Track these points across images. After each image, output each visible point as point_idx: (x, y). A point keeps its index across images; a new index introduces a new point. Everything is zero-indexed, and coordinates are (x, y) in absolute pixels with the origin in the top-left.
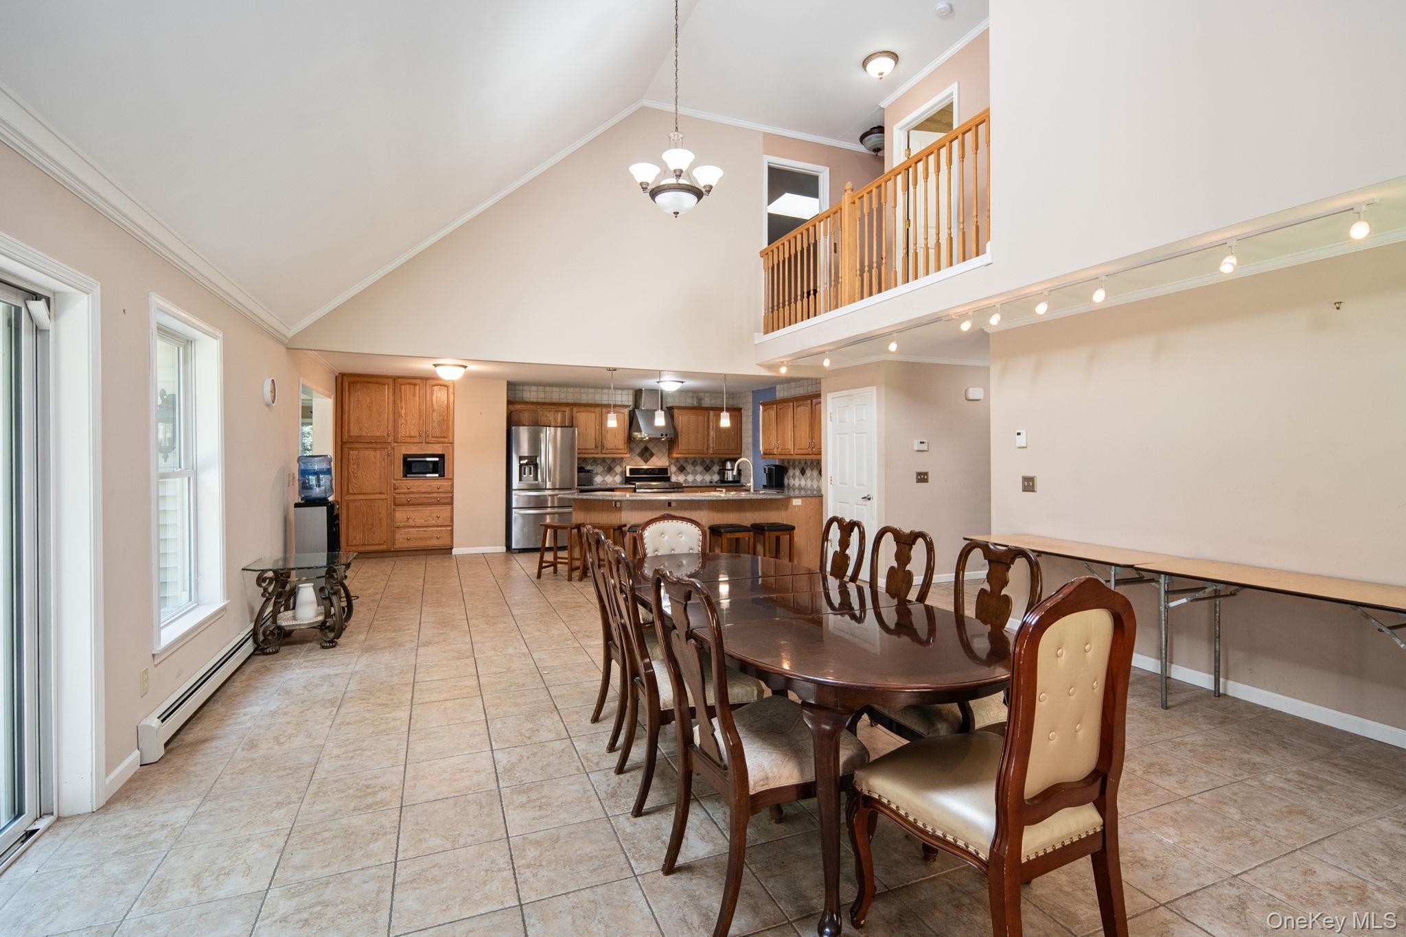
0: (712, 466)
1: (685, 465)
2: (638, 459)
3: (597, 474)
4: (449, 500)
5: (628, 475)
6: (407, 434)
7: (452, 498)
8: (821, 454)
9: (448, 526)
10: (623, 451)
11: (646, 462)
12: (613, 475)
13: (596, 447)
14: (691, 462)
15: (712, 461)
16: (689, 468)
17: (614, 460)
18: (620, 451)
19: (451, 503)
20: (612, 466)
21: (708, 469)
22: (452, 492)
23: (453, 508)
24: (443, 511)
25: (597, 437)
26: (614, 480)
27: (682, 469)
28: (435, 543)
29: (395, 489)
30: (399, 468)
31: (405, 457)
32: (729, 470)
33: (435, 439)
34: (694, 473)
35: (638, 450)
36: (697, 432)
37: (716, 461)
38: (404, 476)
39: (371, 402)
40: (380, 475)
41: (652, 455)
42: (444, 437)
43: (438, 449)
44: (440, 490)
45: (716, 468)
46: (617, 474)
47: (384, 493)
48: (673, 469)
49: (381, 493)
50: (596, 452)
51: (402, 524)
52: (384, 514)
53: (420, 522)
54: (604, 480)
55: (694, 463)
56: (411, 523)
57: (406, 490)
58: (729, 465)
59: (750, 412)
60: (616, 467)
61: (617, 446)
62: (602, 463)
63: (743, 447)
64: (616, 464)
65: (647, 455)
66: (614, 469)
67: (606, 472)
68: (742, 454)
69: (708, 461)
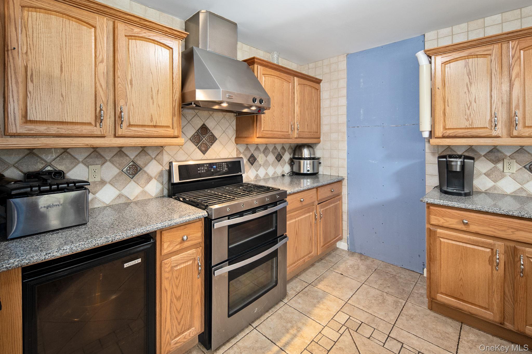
0: (283, 155)
1: (256, 155)
2: (191, 147)
3: (103, 183)
5: (176, 179)
10: (170, 132)
11: (204, 152)
12: (142, 181)
13: (99, 119)
14: (262, 149)
15: (283, 148)
16: (261, 158)
17: (144, 150)
18: (162, 131)
20: (140, 162)
21: (279, 158)
25: (101, 93)
26: (144, 192)
27: (252, 160)
34: (266, 164)
35: (191, 132)
36: (283, 105)
37: (287, 147)
41: (213, 139)
45: (287, 157)
46: (150, 179)
48: (245, 161)
50: (97, 131)
55: (266, 151)
58: (306, 153)
59: (343, 83)
60: (146, 165)
61: (152, 120)
62: (116, 159)
63: (324, 129)
64: (148, 157)
65: (205, 139)
66: (141, 169)
67: (125, 176)
68: (321, 139)
69: (279, 148)
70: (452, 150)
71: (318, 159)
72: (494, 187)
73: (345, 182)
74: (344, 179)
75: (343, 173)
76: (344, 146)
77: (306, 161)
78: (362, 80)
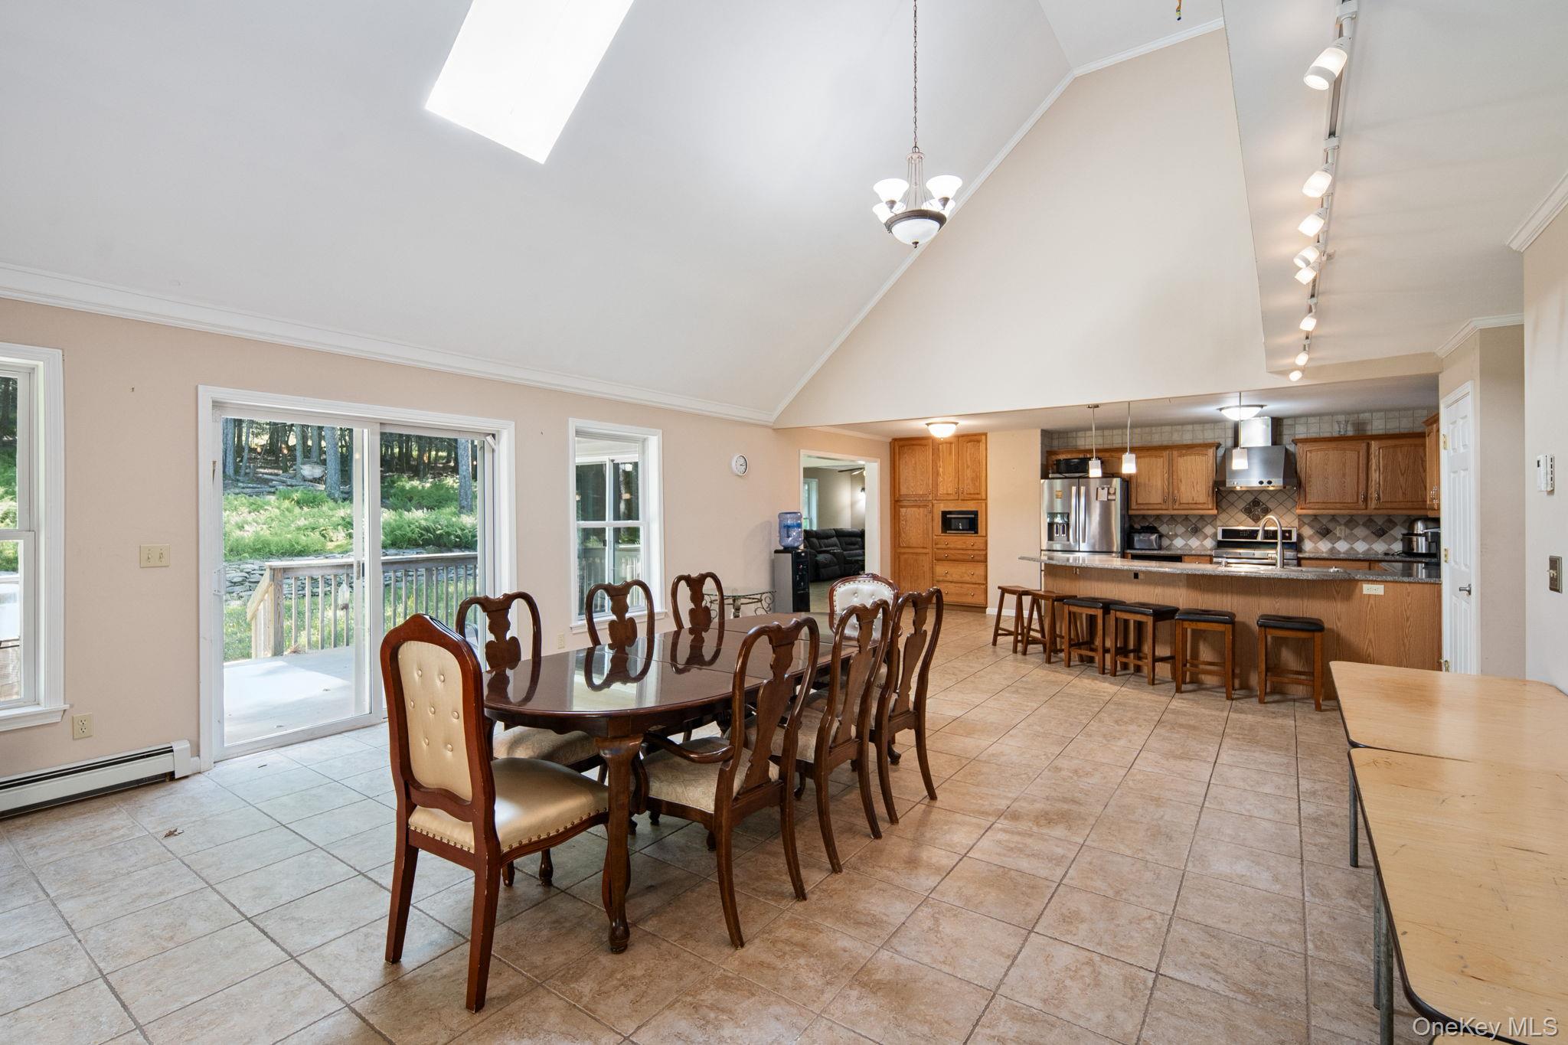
0: (1393, 529)
1: (1331, 526)
2: (1243, 517)
3: (1176, 536)
4: (983, 558)
5: (1220, 538)
6: (945, 492)
7: (986, 555)
9: (984, 584)
11: (1257, 521)
12: (1201, 538)
13: (1166, 502)
15: (1392, 521)
16: (1341, 531)
17: (1202, 517)
18: (1199, 506)
19: (986, 561)
20: (1199, 525)
21: (1380, 533)
22: (986, 549)
23: (986, 566)
24: (979, 570)
25: (1166, 489)
26: (1202, 545)
27: (1324, 533)
28: (969, 600)
29: (936, 544)
30: (938, 524)
31: (944, 514)
32: (1420, 535)
33: (969, 496)
34: (1351, 538)
35: (1239, 506)
37: (1398, 520)
38: (942, 532)
39: (916, 463)
40: (923, 531)
41: (1266, 512)
42: (978, 494)
43: (970, 506)
44: (975, 547)
45: (1399, 532)
46: (1206, 537)
47: (926, 548)
49: (923, 548)
50: (1163, 506)
51: (941, 578)
52: (927, 568)
53: (956, 577)
54: (1186, 545)
55: (1351, 522)
56: (949, 578)
57: (944, 546)
58: (1420, 527)
60: (1204, 527)
61: (1193, 500)
62: (1184, 522)
64: (1205, 523)
65: (1258, 511)
66: (1200, 530)
69: (1381, 521)
77: (1420, 538)
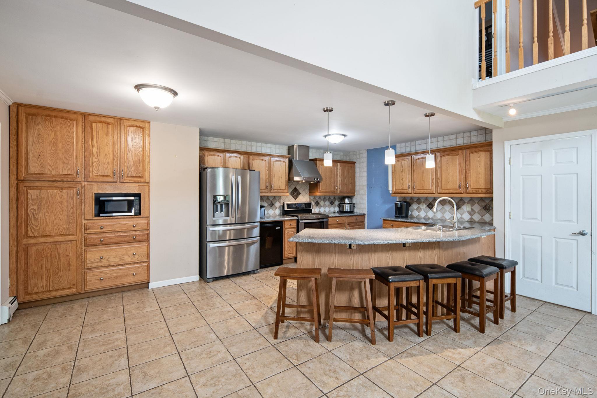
0: (335, 201)
1: (319, 201)
2: (292, 197)
4: (145, 238)
5: (286, 208)
6: (100, 173)
7: (148, 235)
8: (492, 193)
9: (144, 262)
10: (285, 191)
11: (295, 199)
13: (266, 187)
14: (322, 198)
15: (334, 198)
16: (322, 203)
18: (282, 191)
19: (148, 240)
20: (273, 202)
21: (332, 203)
22: (149, 230)
23: (149, 245)
24: (139, 249)
25: (267, 180)
27: (317, 204)
28: (130, 280)
29: (86, 229)
30: (91, 208)
31: (97, 198)
33: (130, 179)
34: (325, 206)
35: (291, 191)
36: (331, 178)
37: (337, 198)
38: (96, 216)
39: (56, 138)
40: (68, 216)
41: (299, 194)
42: (140, 177)
43: (133, 189)
44: (136, 228)
45: (337, 203)
47: (72, 235)
48: (313, 204)
49: (68, 235)
50: (266, 191)
51: (93, 265)
52: (72, 257)
53: (114, 260)
55: (324, 200)
56: (105, 262)
57: (99, 230)
58: (347, 201)
59: (365, 164)
61: (280, 187)
62: (267, 200)
63: (357, 188)
64: (276, 200)
65: (296, 194)
66: (274, 204)
67: (269, 207)
68: (356, 193)
69: (332, 198)
70: (406, 199)
71: (354, 204)
72: (419, 215)
73: (366, 216)
74: (365, 214)
75: (365, 211)
76: (366, 197)
77: (346, 205)
78: (373, 164)
